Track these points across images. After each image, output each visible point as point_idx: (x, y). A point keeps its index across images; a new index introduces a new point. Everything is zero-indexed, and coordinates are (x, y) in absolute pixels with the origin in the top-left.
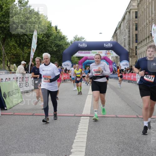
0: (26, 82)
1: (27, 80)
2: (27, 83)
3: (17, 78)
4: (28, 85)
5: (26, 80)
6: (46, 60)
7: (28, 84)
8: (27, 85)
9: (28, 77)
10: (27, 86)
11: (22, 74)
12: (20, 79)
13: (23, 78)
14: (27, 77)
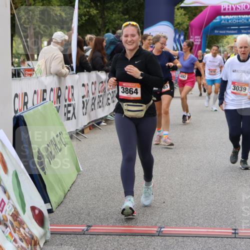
0: (68, 102)
1: (70, 97)
2: (70, 105)
3: (45, 91)
4: (72, 112)
5: (67, 97)
6: (243, 49)
7: (74, 109)
8: (69, 112)
9: (72, 87)
10: (70, 115)
11: (56, 78)
12: (52, 93)
13: (59, 89)
14: (70, 85)
